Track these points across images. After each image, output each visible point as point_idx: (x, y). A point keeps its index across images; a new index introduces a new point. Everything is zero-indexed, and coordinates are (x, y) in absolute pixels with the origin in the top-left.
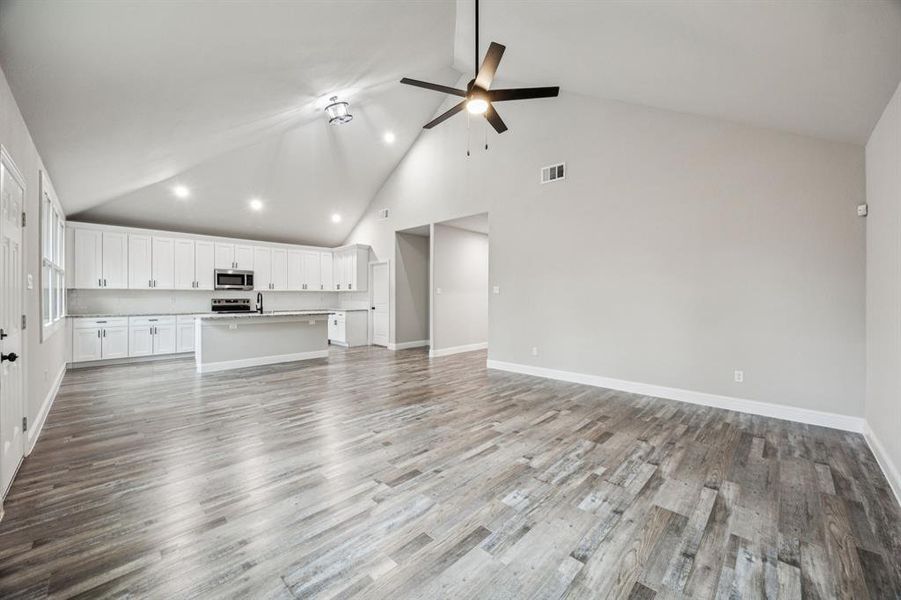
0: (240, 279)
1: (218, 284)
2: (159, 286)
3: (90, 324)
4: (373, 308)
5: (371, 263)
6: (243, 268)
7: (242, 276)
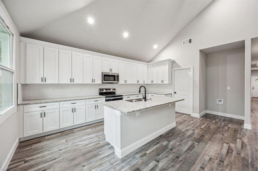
0: (113, 77)
1: (104, 80)
2: (76, 82)
3: (35, 109)
4: (175, 93)
5: (174, 69)
6: (114, 72)
7: (114, 76)
